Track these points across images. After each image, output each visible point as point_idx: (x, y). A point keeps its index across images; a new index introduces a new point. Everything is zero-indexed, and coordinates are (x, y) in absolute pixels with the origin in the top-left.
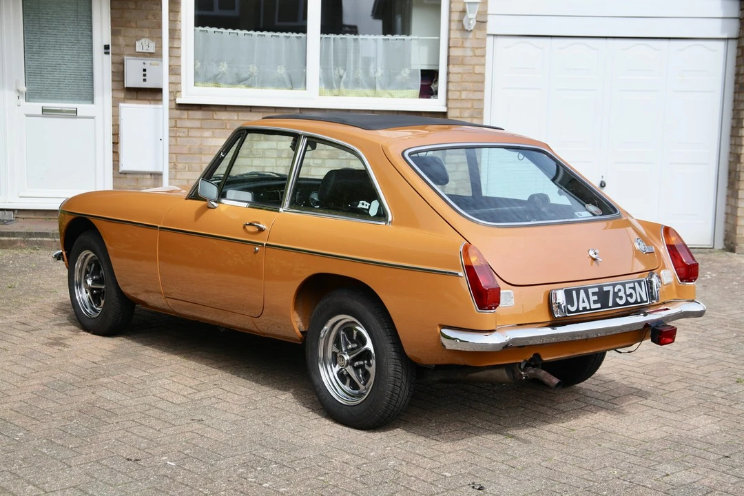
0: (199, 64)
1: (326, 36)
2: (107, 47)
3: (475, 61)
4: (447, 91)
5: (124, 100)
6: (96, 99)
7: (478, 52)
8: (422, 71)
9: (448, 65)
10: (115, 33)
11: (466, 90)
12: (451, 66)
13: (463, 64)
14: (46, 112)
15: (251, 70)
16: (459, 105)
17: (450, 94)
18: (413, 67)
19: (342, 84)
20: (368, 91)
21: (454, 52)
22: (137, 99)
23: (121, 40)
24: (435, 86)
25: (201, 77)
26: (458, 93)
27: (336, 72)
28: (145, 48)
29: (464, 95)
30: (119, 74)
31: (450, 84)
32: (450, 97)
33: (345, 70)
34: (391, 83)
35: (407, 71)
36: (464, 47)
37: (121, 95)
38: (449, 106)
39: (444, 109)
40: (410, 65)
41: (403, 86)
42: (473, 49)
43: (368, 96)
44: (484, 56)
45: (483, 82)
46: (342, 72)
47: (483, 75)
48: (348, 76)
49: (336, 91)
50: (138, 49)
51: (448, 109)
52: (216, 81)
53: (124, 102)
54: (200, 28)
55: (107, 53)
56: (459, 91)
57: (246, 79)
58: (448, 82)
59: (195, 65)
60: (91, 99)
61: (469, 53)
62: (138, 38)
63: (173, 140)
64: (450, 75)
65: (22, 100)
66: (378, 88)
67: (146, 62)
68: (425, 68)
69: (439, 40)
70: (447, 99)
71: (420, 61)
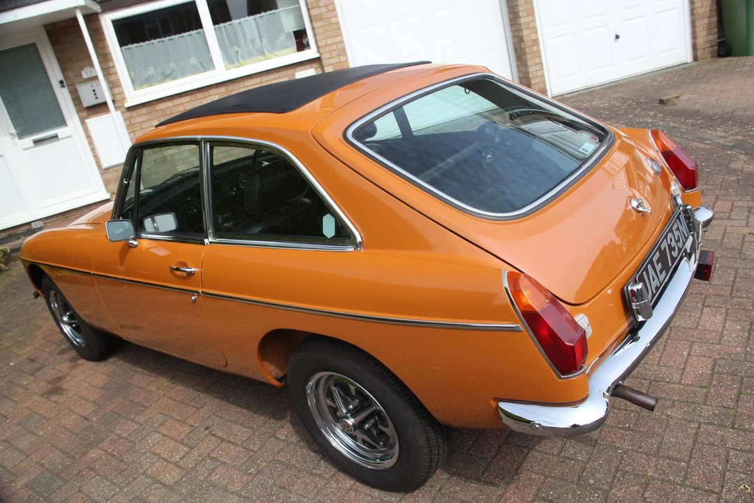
0: (133, 74)
1: (217, 26)
2: (61, 82)
3: (329, 14)
4: (316, 41)
5: (88, 117)
6: (68, 122)
7: (330, 8)
8: (294, 32)
9: (311, 22)
10: (63, 70)
11: (329, 37)
12: (314, 23)
13: (322, 19)
14: (37, 142)
15: (171, 66)
16: (327, 49)
17: (319, 43)
18: (287, 31)
19: (240, 58)
20: (260, 57)
21: (314, 12)
22: (97, 113)
23: (70, 74)
24: (306, 40)
25: (137, 83)
26: (324, 41)
27: (233, 50)
28: (89, 74)
29: (329, 41)
30: (77, 100)
31: (317, 36)
32: (319, 45)
33: (239, 47)
34: (275, 47)
35: (284, 35)
36: (319, 7)
37: (84, 114)
38: (321, 52)
39: (318, 55)
40: (283, 31)
41: (284, 47)
42: (326, 6)
43: (261, 61)
44: (335, 10)
45: (339, 29)
46: (237, 49)
47: (338, 23)
48: (242, 51)
49: (237, 64)
50: (85, 76)
51: (320, 54)
52: (148, 82)
53: (88, 118)
54: (125, 47)
55: (63, 86)
56: (325, 39)
57: (170, 74)
58: (315, 35)
59: (130, 75)
60: (63, 123)
61: (324, 10)
62: (82, 69)
63: (132, 134)
64: (316, 30)
65: (17, 139)
66: (267, 53)
67: (93, 84)
68: (295, 29)
69: (300, 6)
70: (318, 47)
71: (290, 26)
